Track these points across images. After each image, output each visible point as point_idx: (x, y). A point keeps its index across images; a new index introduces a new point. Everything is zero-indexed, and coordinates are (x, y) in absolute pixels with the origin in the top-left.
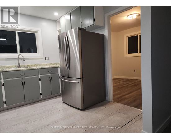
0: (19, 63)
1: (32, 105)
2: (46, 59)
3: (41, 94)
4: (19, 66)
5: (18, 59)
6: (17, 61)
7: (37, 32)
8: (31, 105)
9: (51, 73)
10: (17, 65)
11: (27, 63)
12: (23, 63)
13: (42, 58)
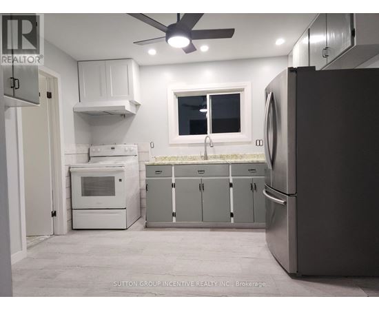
0: (206, 152)
1: (213, 230)
2: (258, 144)
3: (232, 215)
4: (206, 157)
5: (206, 144)
6: (204, 148)
7: (242, 90)
8: (211, 231)
9: (255, 174)
10: (203, 154)
11: (220, 151)
12: (214, 152)
13: (250, 143)
